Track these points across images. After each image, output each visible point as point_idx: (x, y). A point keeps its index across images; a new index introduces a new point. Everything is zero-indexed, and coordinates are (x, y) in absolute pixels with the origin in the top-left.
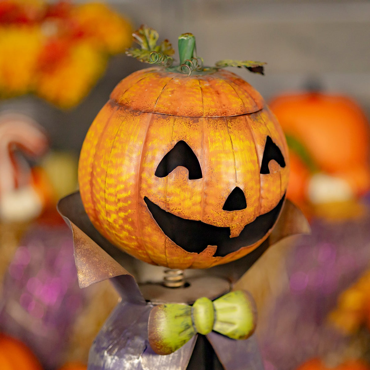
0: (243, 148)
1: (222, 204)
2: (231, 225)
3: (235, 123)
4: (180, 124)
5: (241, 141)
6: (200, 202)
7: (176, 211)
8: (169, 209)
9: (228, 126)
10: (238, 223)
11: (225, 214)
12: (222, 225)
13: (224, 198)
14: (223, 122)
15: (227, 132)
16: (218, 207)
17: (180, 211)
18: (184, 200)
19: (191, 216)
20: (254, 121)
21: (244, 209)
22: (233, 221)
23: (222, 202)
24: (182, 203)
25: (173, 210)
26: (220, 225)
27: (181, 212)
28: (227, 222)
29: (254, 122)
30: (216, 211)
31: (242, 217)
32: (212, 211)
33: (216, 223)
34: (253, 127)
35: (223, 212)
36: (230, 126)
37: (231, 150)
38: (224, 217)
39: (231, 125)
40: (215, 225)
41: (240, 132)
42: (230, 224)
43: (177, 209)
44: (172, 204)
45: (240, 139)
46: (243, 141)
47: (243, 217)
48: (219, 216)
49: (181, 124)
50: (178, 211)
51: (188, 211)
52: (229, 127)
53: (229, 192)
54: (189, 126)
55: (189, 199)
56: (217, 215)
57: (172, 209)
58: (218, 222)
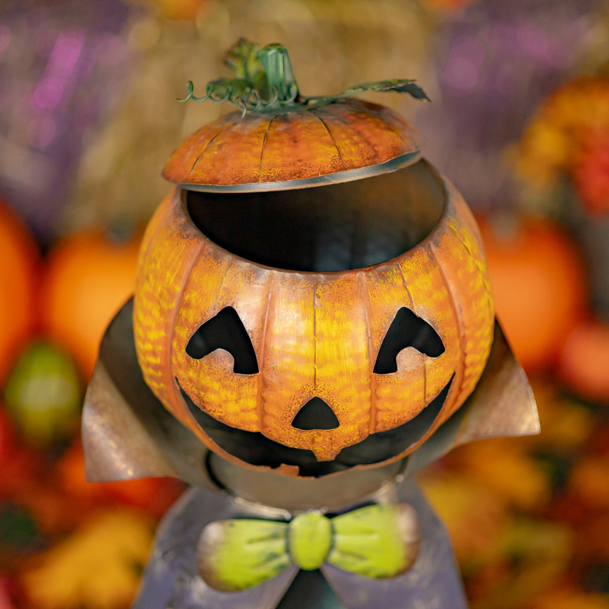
0: (337, 334)
1: (290, 418)
2: (311, 447)
3: (331, 287)
4: (235, 276)
5: (335, 322)
6: (255, 409)
7: (215, 413)
8: (204, 407)
9: (317, 293)
10: (325, 447)
11: (297, 433)
12: (296, 446)
13: (292, 411)
14: (309, 285)
15: (311, 303)
16: (284, 421)
17: (222, 415)
18: (226, 401)
19: (241, 425)
20: (377, 281)
21: (333, 429)
22: (315, 443)
23: (289, 416)
24: (223, 404)
25: (210, 411)
26: (291, 445)
27: (224, 416)
28: (303, 443)
29: (377, 284)
30: (280, 427)
31: (331, 439)
32: (274, 425)
33: (284, 441)
34: (370, 295)
35: (293, 430)
36: (320, 294)
37: (312, 337)
38: (295, 437)
39: (323, 290)
40: (283, 444)
41: (337, 305)
42: (310, 445)
43: (216, 411)
44: (208, 403)
45: (333, 318)
46: (338, 323)
47: (334, 439)
48: (287, 434)
49: (237, 276)
50: (219, 414)
51: (234, 418)
52: (317, 295)
53: (301, 403)
54: (247, 282)
55: (234, 402)
56: (283, 432)
57: (209, 409)
58: (287, 441)
